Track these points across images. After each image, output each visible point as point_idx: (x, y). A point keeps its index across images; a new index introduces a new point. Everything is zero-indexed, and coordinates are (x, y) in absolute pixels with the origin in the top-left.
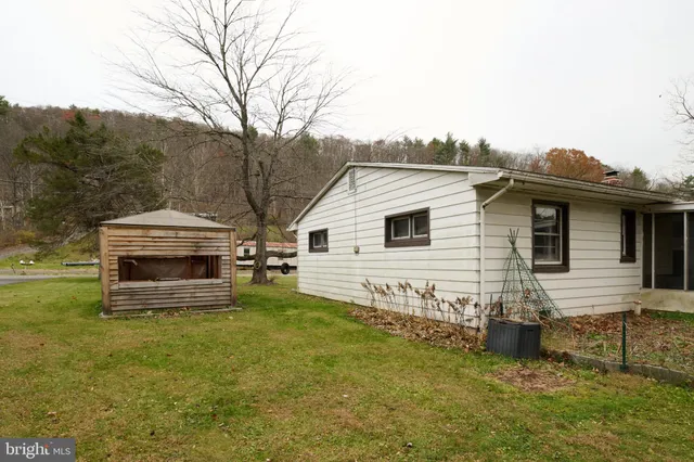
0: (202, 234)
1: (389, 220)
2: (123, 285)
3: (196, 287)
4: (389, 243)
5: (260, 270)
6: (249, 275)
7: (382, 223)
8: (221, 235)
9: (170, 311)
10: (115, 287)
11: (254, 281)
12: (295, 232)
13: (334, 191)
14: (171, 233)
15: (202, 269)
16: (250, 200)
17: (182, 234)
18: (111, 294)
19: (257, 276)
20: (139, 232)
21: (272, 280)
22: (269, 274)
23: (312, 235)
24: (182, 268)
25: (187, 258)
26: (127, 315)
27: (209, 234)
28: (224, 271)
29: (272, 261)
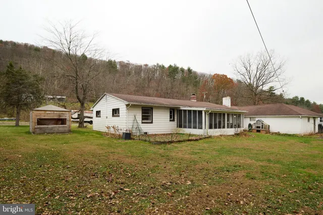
0: (61, 112)
1: (113, 110)
2: (38, 126)
3: (59, 127)
4: (113, 115)
5: (81, 123)
6: (78, 125)
7: (112, 111)
8: (67, 113)
9: (52, 133)
10: (36, 127)
11: (79, 127)
12: (92, 110)
13: (102, 100)
14: (52, 112)
15: (60, 122)
16: (78, 98)
17: (55, 112)
18: (35, 128)
19: (80, 125)
20: (43, 112)
21: (86, 126)
22: (85, 124)
23: (97, 112)
24: (53, 122)
25: (55, 119)
26: (40, 134)
27: (63, 113)
28: (68, 123)
29: (86, 120)
